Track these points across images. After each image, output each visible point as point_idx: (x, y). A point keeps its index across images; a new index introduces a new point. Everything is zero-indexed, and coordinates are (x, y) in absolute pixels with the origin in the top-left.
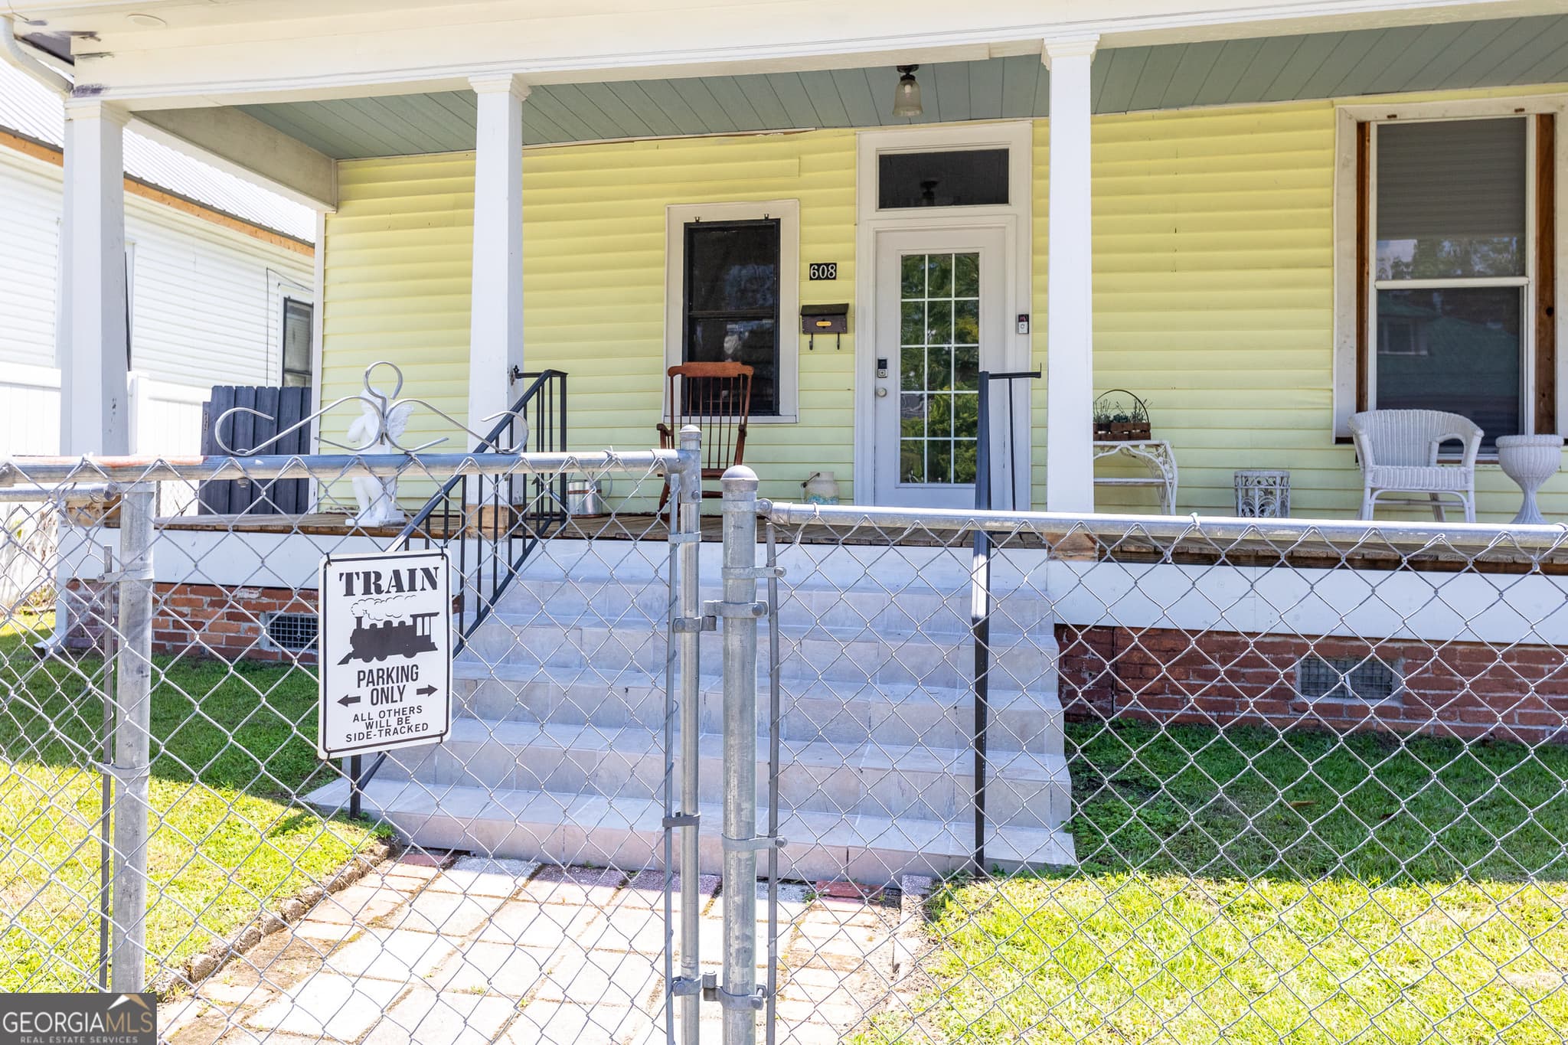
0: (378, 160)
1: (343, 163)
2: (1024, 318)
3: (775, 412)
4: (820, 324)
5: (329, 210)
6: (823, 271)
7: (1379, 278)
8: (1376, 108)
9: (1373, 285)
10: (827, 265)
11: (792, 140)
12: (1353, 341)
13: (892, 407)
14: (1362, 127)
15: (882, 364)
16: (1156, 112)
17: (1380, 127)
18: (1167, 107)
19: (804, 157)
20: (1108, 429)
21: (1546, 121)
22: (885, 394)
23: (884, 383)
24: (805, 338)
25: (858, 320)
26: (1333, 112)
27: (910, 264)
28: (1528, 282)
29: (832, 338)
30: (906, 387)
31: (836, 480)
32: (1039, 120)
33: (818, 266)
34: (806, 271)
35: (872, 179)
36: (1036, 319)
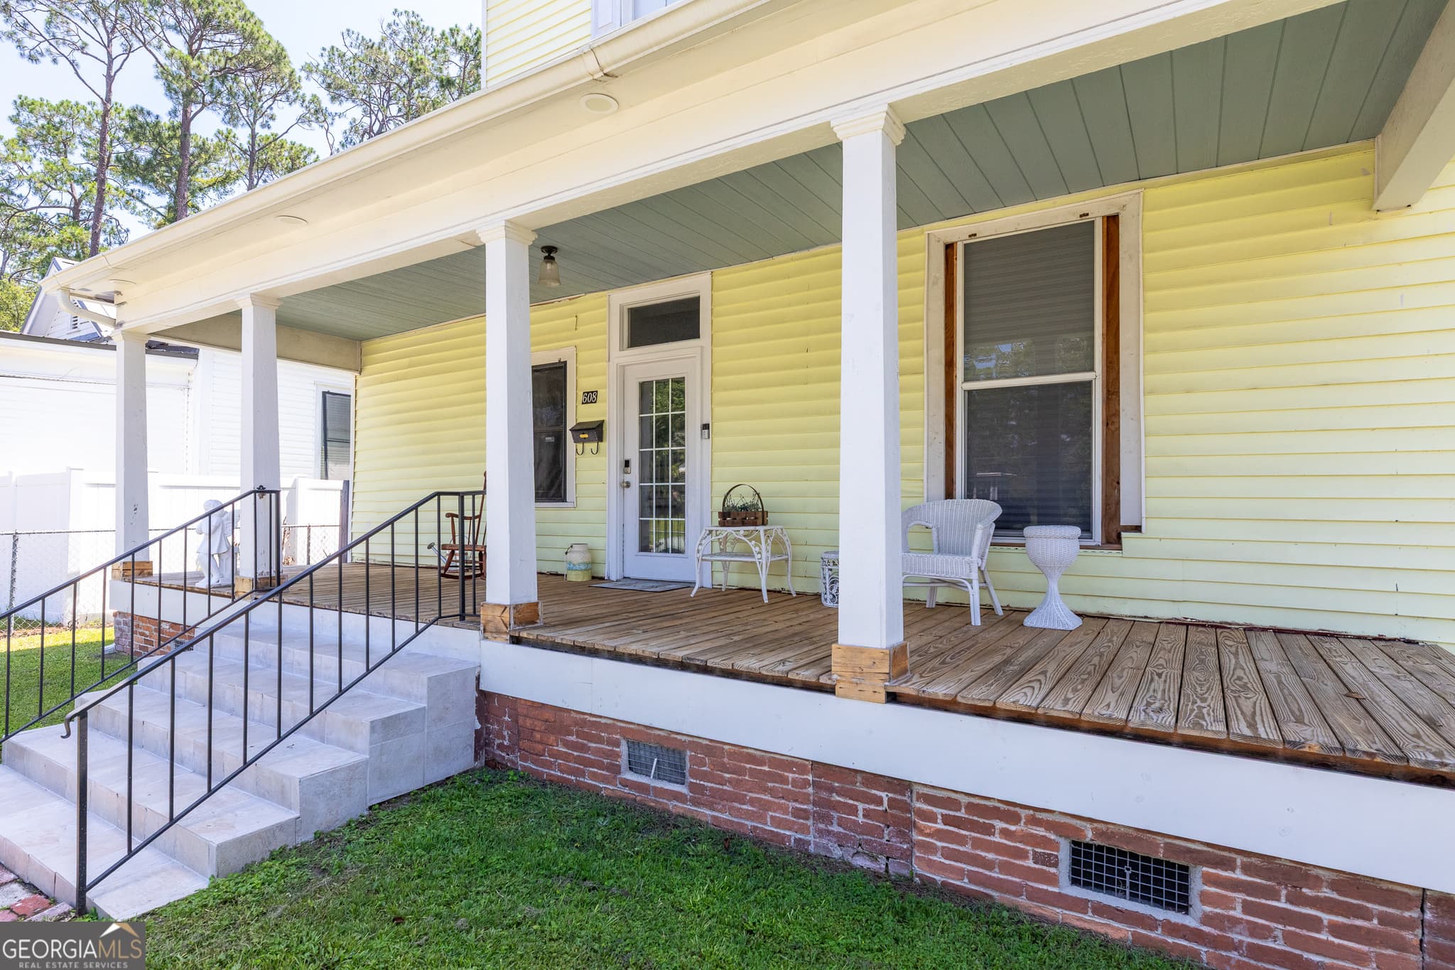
0: (378, 340)
1: (364, 344)
2: (706, 427)
3: (564, 500)
4: (582, 436)
5: (357, 374)
6: (590, 397)
7: (966, 380)
8: (958, 229)
9: (961, 387)
10: (592, 392)
11: (573, 304)
12: (941, 438)
13: (633, 494)
14: (950, 248)
15: (627, 463)
16: (793, 255)
17: (966, 246)
18: (801, 249)
19: (580, 316)
20: (731, 516)
21: (1112, 222)
22: (628, 485)
23: (627, 478)
24: (580, 446)
25: (611, 432)
26: (922, 240)
27: (644, 388)
28: (1096, 377)
29: (593, 445)
30: (642, 480)
31: (590, 550)
32: (716, 271)
33: (587, 394)
34: (581, 398)
35: (617, 328)
36: (715, 427)
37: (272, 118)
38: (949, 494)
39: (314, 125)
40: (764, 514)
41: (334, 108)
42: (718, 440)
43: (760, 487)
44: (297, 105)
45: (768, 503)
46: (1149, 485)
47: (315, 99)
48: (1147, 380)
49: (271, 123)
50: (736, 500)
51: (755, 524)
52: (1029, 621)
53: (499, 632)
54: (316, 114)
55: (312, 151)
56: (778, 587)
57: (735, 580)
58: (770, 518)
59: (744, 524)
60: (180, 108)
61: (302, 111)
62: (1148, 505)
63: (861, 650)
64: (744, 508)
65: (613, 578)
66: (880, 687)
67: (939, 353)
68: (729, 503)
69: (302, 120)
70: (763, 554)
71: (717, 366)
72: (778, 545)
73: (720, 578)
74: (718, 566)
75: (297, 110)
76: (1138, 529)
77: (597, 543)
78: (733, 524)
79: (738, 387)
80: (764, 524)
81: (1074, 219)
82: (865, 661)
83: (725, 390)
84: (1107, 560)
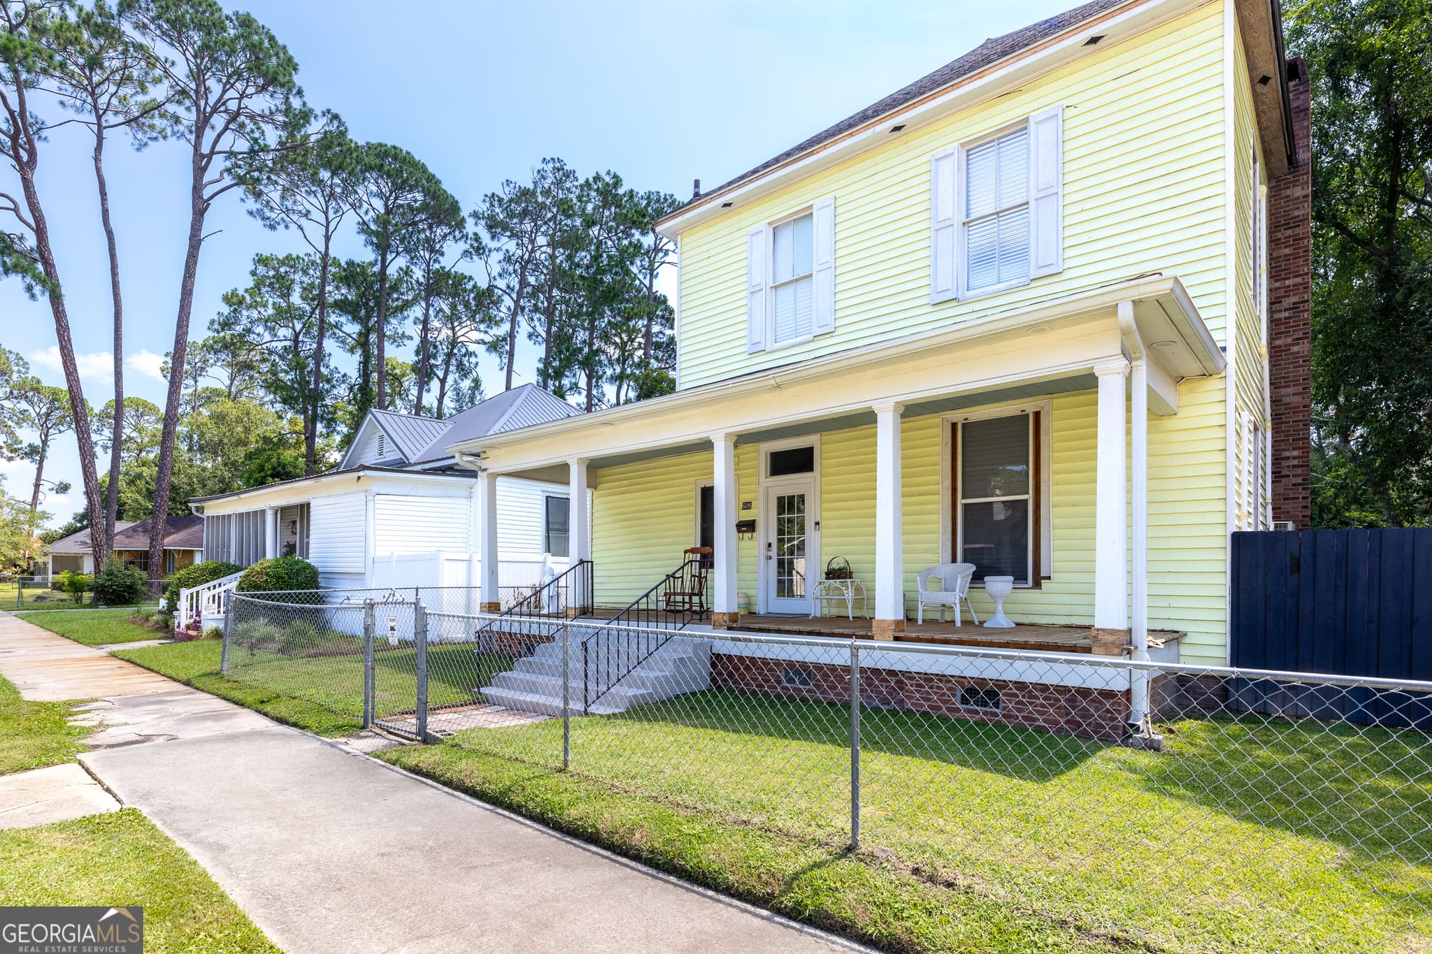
0: (607, 468)
1: (598, 470)
2: (817, 524)
4: (742, 529)
5: (592, 490)
6: (747, 506)
7: (963, 498)
8: (958, 417)
9: (961, 502)
10: (748, 503)
12: (949, 530)
13: (774, 563)
14: (954, 426)
15: (770, 545)
17: (963, 424)
19: (741, 457)
20: (832, 574)
21: (1037, 415)
22: (770, 558)
23: (770, 554)
24: (741, 535)
25: (760, 526)
26: (940, 419)
27: (781, 500)
28: (1029, 497)
29: (749, 535)
30: (778, 555)
31: (748, 597)
32: (823, 433)
33: (745, 504)
34: (741, 506)
35: (763, 464)
36: (823, 524)
37: (442, 254)
38: (954, 560)
39: (475, 257)
40: (851, 573)
41: (493, 244)
42: (824, 531)
43: (847, 558)
44: (461, 243)
45: (853, 567)
46: (1055, 555)
47: (477, 238)
48: (1053, 499)
49: (440, 258)
50: (835, 566)
51: (845, 578)
52: (985, 625)
53: (721, 625)
54: (479, 250)
55: (471, 278)
56: (859, 615)
57: (834, 612)
58: (854, 575)
59: (839, 578)
60: (380, 258)
61: (467, 247)
62: (1054, 566)
63: (884, 621)
64: (840, 569)
65: (762, 613)
66: (891, 634)
67: (948, 483)
68: (831, 567)
69: (466, 253)
70: (849, 594)
71: (824, 488)
72: (858, 590)
73: (825, 611)
74: (825, 602)
75: (462, 246)
76: (1049, 578)
77: (752, 592)
78: (833, 578)
79: (837, 501)
80: (851, 578)
81: (1019, 413)
82: (885, 625)
83: (829, 502)
84: (1034, 595)
